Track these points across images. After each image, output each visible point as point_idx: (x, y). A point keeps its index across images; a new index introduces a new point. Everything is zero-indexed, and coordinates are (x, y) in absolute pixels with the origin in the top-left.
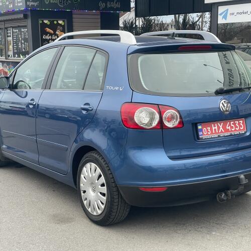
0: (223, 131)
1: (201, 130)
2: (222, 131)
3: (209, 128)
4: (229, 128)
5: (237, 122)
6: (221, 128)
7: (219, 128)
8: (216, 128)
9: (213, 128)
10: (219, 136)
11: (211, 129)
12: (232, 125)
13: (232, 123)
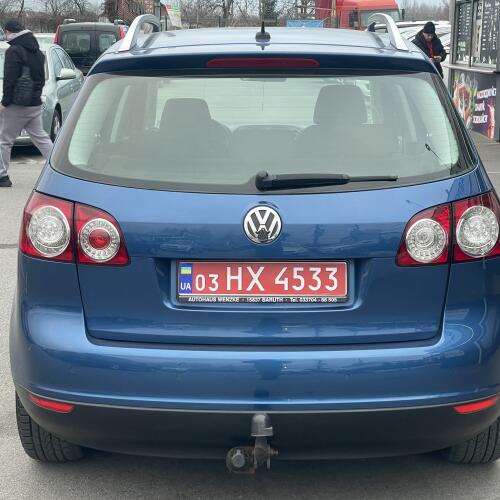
0: (262, 289)
1: (189, 279)
2: (255, 289)
3: (216, 276)
4: (285, 282)
5: (318, 270)
6: (255, 280)
7: (247, 279)
8: (239, 277)
9: (230, 278)
10: (242, 301)
11: (222, 280)
12: (296, 276)
13: (296, 270)
